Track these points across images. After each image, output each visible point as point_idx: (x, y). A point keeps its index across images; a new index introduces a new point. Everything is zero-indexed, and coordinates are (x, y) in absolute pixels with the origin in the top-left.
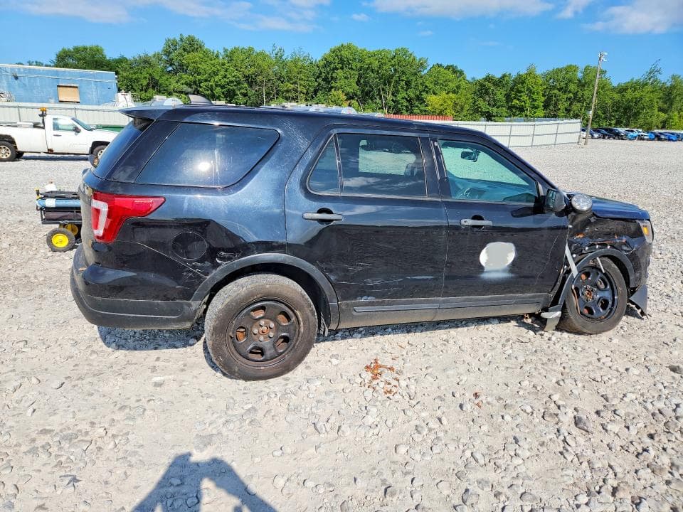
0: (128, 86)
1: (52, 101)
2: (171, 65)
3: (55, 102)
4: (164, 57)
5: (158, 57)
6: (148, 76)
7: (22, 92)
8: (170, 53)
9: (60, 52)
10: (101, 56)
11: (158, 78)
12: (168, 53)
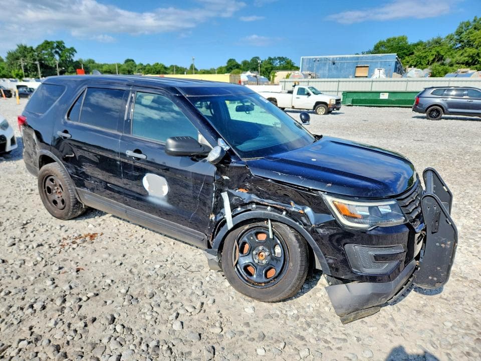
0: (418, 62)
1: (351, 77)
2: (460, 42)
3: (353, 78)
4: (456, 37)
5: (450, 38)
6: (435, 53)
7: (335, 72)
8: (461, 33)
9: (377, 44)
10: (404, 43)
11: (443, 54)
12: (459, 33)
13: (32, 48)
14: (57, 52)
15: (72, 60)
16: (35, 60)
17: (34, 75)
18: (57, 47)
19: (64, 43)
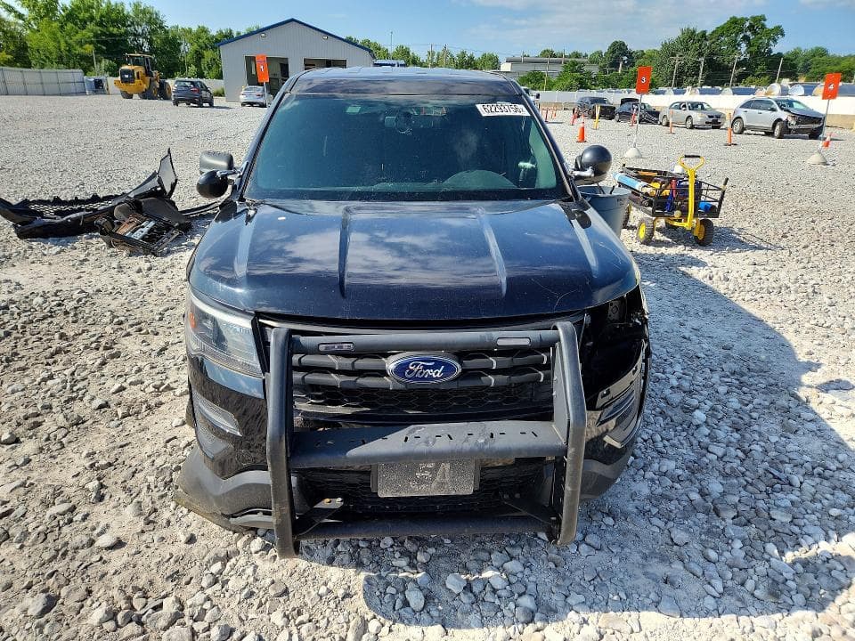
13: (704, 33)
14: (746, 38)
15: (770, 51)
16: (701, 55)
17: (691, 82)
18: (751, 27)
19: (765, 20)
